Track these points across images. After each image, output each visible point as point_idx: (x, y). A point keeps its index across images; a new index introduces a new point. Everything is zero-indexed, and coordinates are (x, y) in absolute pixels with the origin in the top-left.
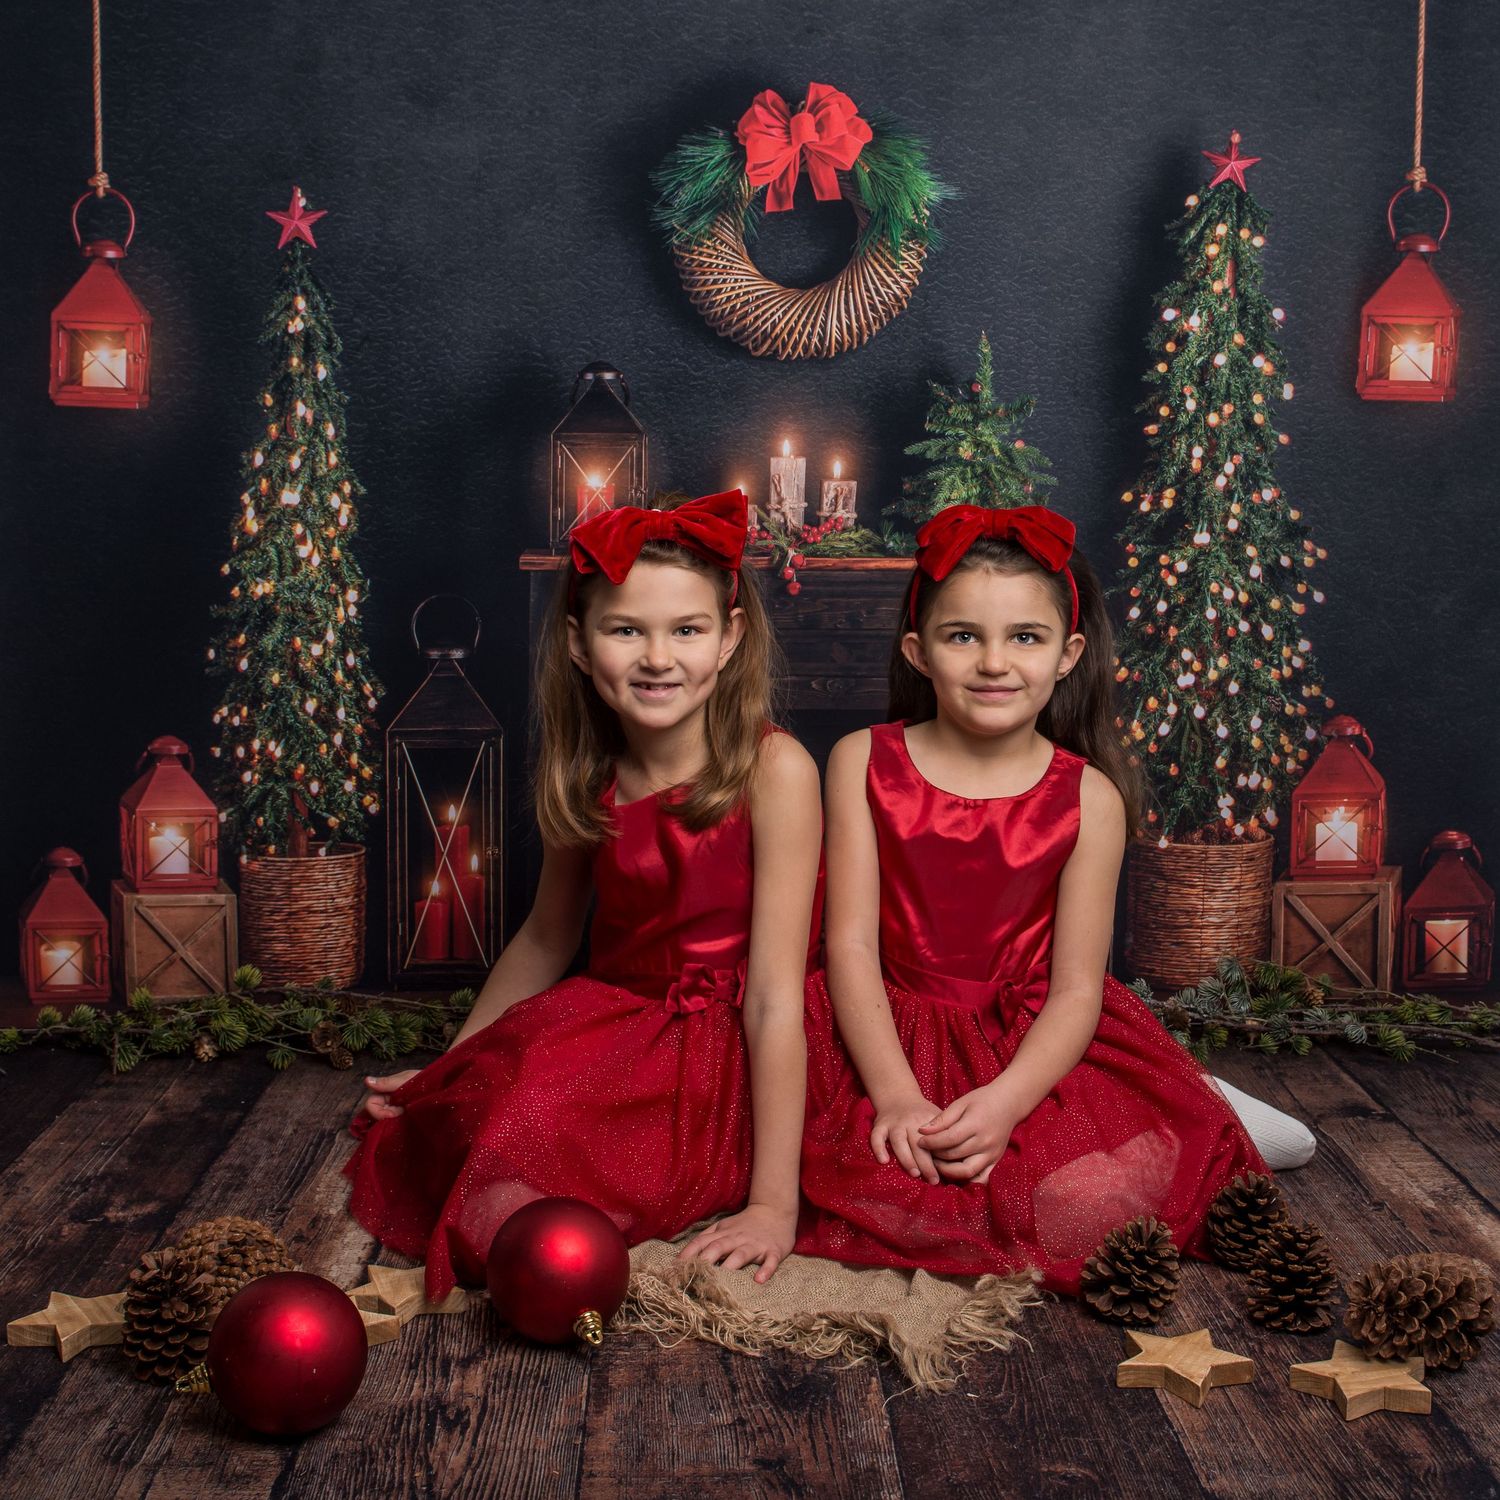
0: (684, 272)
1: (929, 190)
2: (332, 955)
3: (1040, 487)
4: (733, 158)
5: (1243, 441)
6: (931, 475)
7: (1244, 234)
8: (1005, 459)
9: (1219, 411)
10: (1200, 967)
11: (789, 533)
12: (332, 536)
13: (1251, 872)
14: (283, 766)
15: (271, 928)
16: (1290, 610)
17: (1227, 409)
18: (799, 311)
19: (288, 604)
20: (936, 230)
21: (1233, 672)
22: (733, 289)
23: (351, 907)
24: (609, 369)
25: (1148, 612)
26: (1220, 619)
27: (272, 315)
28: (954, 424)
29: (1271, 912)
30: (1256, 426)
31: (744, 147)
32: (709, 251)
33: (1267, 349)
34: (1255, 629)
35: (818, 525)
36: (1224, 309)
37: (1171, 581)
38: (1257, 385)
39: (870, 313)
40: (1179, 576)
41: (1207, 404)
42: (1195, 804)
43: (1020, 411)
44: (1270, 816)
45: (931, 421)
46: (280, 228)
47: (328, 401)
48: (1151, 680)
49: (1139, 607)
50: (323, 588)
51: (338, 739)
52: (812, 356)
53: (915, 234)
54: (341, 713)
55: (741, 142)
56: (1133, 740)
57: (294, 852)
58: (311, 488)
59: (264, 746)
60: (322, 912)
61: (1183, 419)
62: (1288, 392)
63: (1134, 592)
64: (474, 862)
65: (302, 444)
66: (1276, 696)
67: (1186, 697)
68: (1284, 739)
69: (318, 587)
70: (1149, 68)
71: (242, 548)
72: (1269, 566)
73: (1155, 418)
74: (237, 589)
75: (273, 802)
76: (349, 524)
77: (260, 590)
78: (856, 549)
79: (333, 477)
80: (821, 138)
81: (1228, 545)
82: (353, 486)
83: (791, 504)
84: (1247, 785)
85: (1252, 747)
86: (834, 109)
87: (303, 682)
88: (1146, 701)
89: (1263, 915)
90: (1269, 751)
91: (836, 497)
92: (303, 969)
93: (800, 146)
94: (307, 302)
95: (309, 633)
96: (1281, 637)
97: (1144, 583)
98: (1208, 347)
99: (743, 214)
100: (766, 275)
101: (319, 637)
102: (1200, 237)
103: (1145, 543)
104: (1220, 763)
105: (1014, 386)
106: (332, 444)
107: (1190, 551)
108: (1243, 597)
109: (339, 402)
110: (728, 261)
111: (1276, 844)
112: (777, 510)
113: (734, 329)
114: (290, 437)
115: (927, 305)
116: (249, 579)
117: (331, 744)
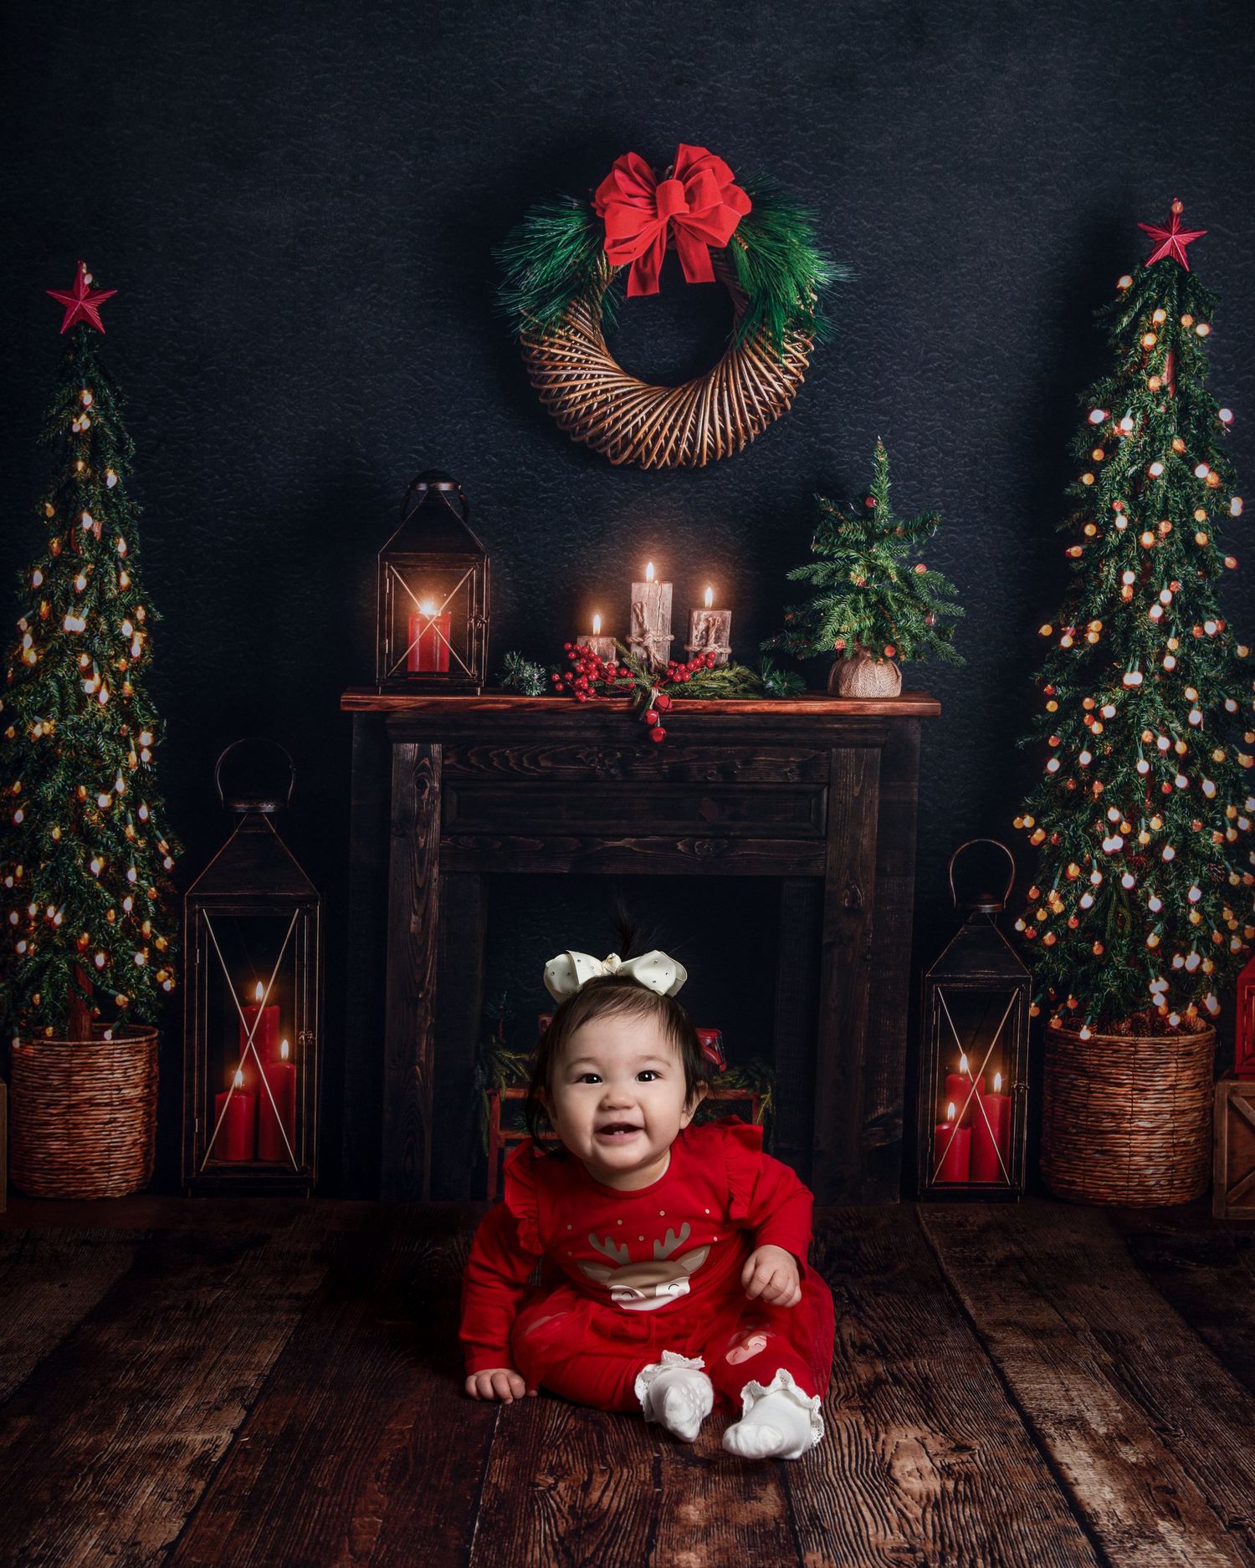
0: (532, 366)
1: (817, 271)
2: (116, 1155)
3: (943, 618)
4: (589, 233)
5: (1182, 565)
6: (817, 604)
7: (1186, 321)
8: (902, 585)
9: (1155, 529)
10: (1128, 1179)
11: (652, 671)
12: (123, 669)
13: (1189, 1068)
14: (63, 935)
15: (47, 1123)
16: (1236, 762)
17: (1164, 527)
18: (666, 412)
19: (70, 746)
20: (825, 318)
21: (1168, 835)
22: (589, 386)
23: (141, 1100)
24: (444, 481)
25: (1069, 763)
26: (1153, 773)
27: (54, 411)
28: (844, 544)
29: (1212, 1116)
30: (1198, 547)
31: (603, 219)
32: (561, 342)
33: (1213, 457)
34: (1195, 784)
35: (686, 663)
36: (1162, 409)
37: (1097, 728)
38: (1200, 499)
39: (748, 415)
40: (1106, 723)
41: (1142, 520)
42: (1123, 989)
43: (920, 530)
44: (1211, 1003)
45: (817, 542)
46: (63, 310)
47: (118, 512)
48: (1072, 844)
49: (1059, 759)
50: (112, 730)
51: (128, 904)
52: (680, 464)
53: (800, 322)
54: (132, 875)
55: (599, 214)
56: (1050, 914)
57: (75, 1035)
58: (99, 613)
59: (42, 912)
60: (106, 1105)
61: (1112, 539)
62: (1236, 507)
63: (1053, 742)
64: (285, 1049)
65: (88, 562)
66: (1219, 863)
67: (1113, 864)
68: (1227, 914)
69: (107, 727)
70: (1076, 124)
71: (17, 682)
72: (1211, 711)
73: (1080, 538)
74: (11, 728)
75: (51, 977)
76: (142, 655)
77: (38, 731)
78: (730, 689)
79: (125, 601)
80: (691, 210)
81: (1164, 686)
82: (148, 611)
83: (655, 638)
84: (1184, 967)
85: (1190, 923)
86: (707, 175)
87: (89, 838)
88: (1066, 869)
89: (1203, 1119)
90: (1210, 929)
91: (707, 629)
92: (83, 1171)
93: (667, 218)
94: (94, 396)
95: (96, 780)
96: (1226, 795)
97: (1065, 731)
98: (1142, 454)
99: (600, 298)
100: (627, 369)
101: (107, 786)
102: (1135, 325)
103: (1066, 684)
104: (1152, 941)
105: (914, 500)
106: (123, 562)
107: (1119, 694)
108: (1181, 747)
109: (131, 513)
110: (583, 353)
111: (1218, 1036)
112: (639, 644)
113: (589, 433)
114: (75, 553)
115: (814, 406)
116: (26, 717)
117: (119, 910)
